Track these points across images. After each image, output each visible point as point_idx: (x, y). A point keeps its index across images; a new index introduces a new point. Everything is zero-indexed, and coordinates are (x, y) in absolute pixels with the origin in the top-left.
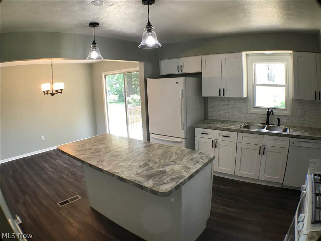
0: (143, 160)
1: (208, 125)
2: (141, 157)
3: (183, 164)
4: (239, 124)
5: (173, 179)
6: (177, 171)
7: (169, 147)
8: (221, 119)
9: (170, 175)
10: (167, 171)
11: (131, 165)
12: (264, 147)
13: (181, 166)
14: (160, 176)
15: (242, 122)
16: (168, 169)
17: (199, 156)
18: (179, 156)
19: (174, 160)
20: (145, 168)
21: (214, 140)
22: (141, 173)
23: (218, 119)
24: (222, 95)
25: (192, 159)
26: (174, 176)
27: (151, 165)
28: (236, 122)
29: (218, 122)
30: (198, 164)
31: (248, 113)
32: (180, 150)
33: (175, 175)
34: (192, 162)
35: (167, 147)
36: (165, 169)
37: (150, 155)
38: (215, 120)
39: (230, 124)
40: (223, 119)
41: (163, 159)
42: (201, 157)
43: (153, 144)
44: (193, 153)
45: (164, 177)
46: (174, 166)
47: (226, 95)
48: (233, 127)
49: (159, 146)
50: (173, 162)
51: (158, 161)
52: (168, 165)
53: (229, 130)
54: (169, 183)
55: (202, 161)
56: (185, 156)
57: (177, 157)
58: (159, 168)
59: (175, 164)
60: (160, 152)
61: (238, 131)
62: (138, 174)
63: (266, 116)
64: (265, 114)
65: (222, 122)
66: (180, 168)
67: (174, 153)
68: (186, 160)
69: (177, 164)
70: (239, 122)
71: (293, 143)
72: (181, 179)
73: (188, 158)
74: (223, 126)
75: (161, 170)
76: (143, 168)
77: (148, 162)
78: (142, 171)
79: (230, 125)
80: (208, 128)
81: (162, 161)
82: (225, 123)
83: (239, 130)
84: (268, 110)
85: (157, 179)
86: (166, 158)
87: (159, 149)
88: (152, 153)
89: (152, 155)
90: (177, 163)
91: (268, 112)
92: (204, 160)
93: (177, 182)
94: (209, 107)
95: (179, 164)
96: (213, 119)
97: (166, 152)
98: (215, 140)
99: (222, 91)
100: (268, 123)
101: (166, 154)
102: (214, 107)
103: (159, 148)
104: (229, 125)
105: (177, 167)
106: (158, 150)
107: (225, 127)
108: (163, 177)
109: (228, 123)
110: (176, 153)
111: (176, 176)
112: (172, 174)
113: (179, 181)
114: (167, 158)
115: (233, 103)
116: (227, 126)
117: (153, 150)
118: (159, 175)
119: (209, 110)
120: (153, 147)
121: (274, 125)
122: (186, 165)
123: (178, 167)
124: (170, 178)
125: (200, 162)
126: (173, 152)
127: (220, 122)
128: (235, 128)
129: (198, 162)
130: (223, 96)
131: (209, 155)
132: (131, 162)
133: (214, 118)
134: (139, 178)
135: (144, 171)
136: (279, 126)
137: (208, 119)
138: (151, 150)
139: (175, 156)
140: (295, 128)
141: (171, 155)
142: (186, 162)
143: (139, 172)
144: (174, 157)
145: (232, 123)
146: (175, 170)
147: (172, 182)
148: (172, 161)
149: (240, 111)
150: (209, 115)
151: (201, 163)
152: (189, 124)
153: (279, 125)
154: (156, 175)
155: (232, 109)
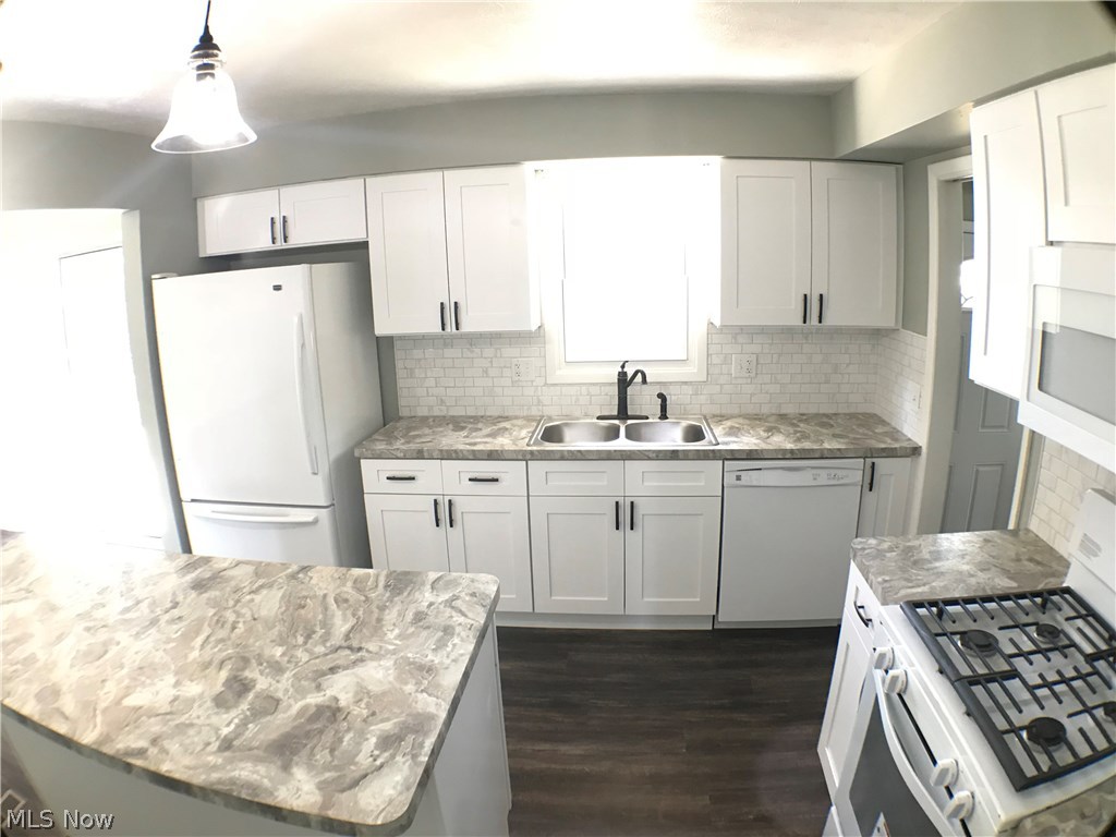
0: (216, 662)
1: (408, 442)
2: (203, 646)
3: (394, 652)
4: (521, 428)
5: (388, 742)
6: (384, 694)
7: (298, 573)
8: (451, 413)
9: (365, 721)
10: (342, 703)
11: (176, 699)
12: (632, 503)
13: (388, 663)
14: (328, 738)
15: (529, 419)
16: (340, 688)
17: (440, 600)
18: (360, 613)
19: (347, 637)
20: (244, 706)
21: (440, 499)
22: (238, 733)
23: (436, 412)
24: (450, 328)
25: (419, 617)
26: (387, 726)
27: (263, 683)
28: (507, 418)
29: (440, 426)
30: (456, 640)
31: (546, 384)
32: (349, 584)
33: (388, 719)
34: (425, 633)
35: (293, 576)
36: (329, 693)
37: (234, 628)
38: (427, 418)
39: (488, 430)
40: (455, 414)
41: (300, 640)
42: (449, 603)
43: (225, 565)
44: (406, 586)
45: (347, 738)
46: (360, 670)
47: (466, 327)
48: (503, 442)
49: (257, 574)
50: (348, 652)
51: (283, 655)
52: (333, 670)
53: (492, 456)
54: (381, 766)
55: (462, 619)
56: (382, 608)
57: (352, 622)
58: (304, 698)
59: (362, 660)
60: (270, 603)
61: (529, 457)
62: (227, 745)
63: (615, 390)
64: (611, 384)
65: (458, 423)
66: (391, 678)
67: (331, 600)
68: (397, 631)
69: (372, 659)
70: (516, 418)
71: (738, 478)
72: (426, 734)
73: (402, 615)
74: (468, 440)
75: (317, 706)
76: (236, 705)
77: (244, 669)
78: (237, 726)
79: (493, 435)
80: (415, 455)
81: (302, 656)
82: (470, 426)
83: (532, 452)
84: (623, 367)
85: (322, 756)
86: (308, 637)
87: (264, 592)
88: (238, 614)
89: (240, 625)
90: (368, 651)
91: (622, 375)
92: (470, 615)
93: (414, 757)
94: (400, 373)
95: (378, 656)
96: (420, 414)
97: (295, 604)
98: (447, 499)
99: (450, 313)
100: (623, 413)
101: (302, 612)
102: (417, 370)
103: (261, 587)
104: (488, 436)
105: (377, 674)
106: (258, 598)
107: (475, 444)
108: (340, 740)
109: (480, 425)
110: (341, 601)
111: (395, 720)
112: (373, 714)
113: (421, 745)
114: (314, 632)
115: (489, 352)
116: (484, 443)
117: (238, 601)
118: (321, 732)
119: (401, 383)
120: (233, 583)
121: (647, 418)
122: (410, 655)
123: (380, 675)
124: (373, 740)
125: (458, 629)
126: (325, 596)
127: (451, 426)
128: (513, 448)
129: (448, 631)
130: (457, 329)
131: (476, 584)
132: (171, 679)
133: (422, 412)
134: (242, 765)
135: (246, 725)
136: (667, 418)
137: (400, 418)
138: (231, 603)
139: (344, 615)
140: (728, 423)
141: (325, 615)
142: (399, 637)
143: (225, 731)
144: (341, 625)
145: (494, 424)
146: (375, 688)
147: (393, 757)
148: (340, 647)
149: (517, 379)
150: (402, 402)
151: (463, 634)
152: (336, 451)
153: (664, 416)
154: (308, 735)
155: (486, 372)
